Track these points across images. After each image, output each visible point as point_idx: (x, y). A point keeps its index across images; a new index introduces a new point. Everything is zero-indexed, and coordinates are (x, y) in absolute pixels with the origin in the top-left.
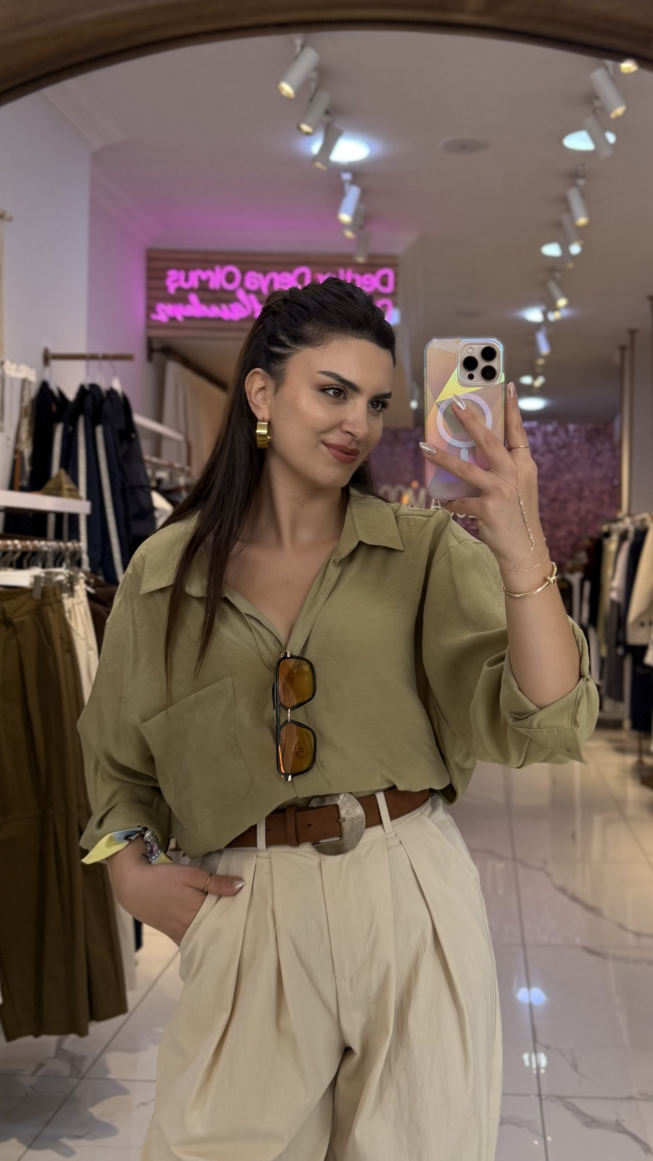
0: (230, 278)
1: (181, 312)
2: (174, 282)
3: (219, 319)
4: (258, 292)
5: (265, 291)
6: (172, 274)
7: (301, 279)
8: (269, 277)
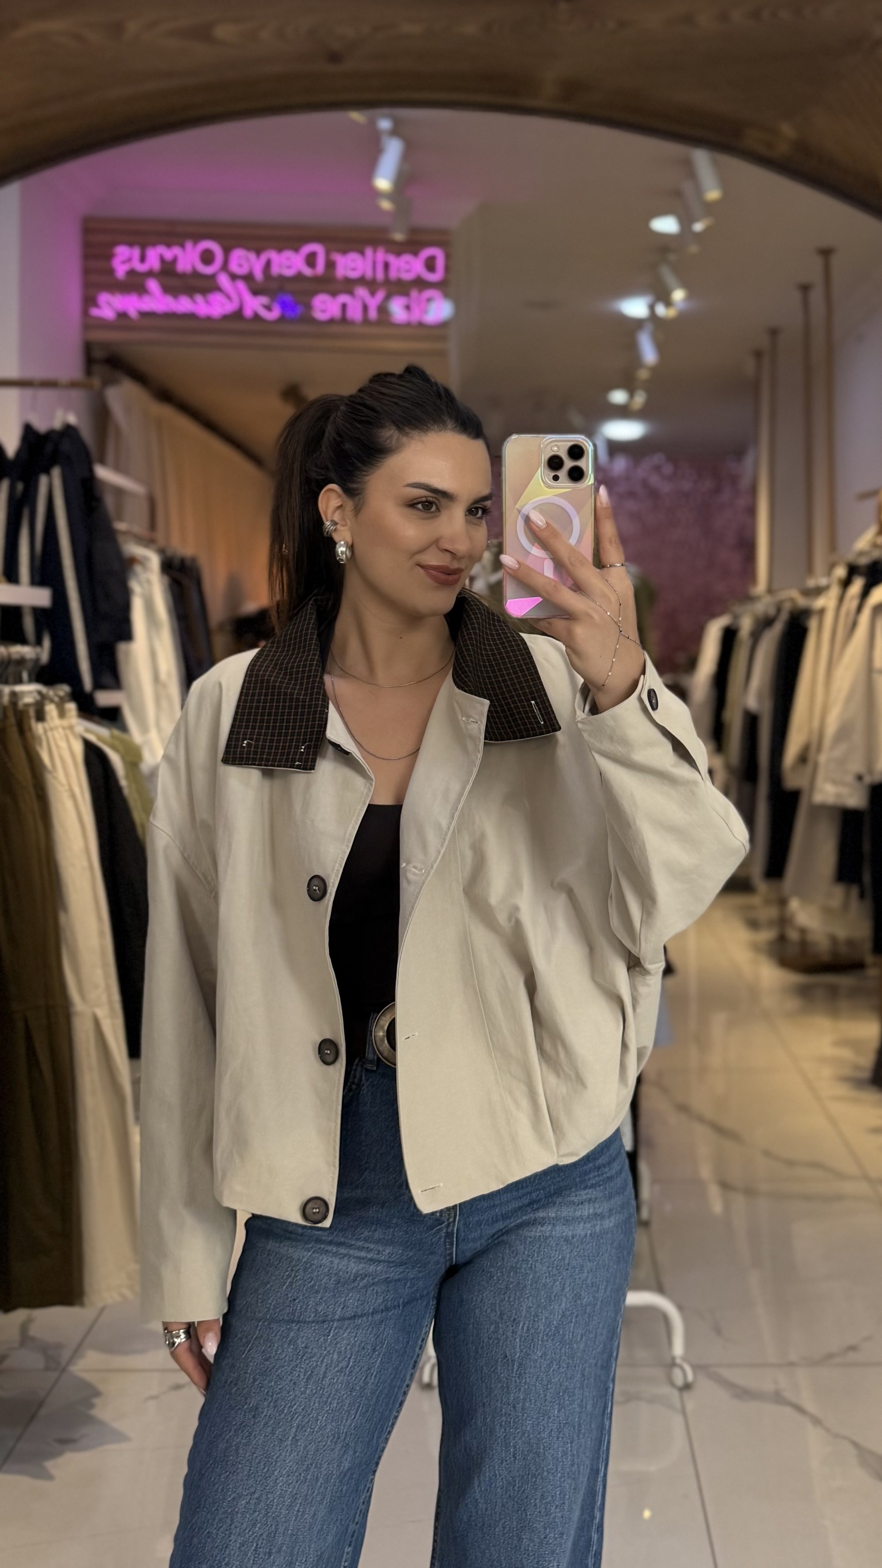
0: (207, 257)
1: (133, 305)
2: (124, 262)
3: (192, 316)
4: (248, 278)
5: (259, 275)
6: (122, 251)
7: (311, 260)
8: (264, 257)
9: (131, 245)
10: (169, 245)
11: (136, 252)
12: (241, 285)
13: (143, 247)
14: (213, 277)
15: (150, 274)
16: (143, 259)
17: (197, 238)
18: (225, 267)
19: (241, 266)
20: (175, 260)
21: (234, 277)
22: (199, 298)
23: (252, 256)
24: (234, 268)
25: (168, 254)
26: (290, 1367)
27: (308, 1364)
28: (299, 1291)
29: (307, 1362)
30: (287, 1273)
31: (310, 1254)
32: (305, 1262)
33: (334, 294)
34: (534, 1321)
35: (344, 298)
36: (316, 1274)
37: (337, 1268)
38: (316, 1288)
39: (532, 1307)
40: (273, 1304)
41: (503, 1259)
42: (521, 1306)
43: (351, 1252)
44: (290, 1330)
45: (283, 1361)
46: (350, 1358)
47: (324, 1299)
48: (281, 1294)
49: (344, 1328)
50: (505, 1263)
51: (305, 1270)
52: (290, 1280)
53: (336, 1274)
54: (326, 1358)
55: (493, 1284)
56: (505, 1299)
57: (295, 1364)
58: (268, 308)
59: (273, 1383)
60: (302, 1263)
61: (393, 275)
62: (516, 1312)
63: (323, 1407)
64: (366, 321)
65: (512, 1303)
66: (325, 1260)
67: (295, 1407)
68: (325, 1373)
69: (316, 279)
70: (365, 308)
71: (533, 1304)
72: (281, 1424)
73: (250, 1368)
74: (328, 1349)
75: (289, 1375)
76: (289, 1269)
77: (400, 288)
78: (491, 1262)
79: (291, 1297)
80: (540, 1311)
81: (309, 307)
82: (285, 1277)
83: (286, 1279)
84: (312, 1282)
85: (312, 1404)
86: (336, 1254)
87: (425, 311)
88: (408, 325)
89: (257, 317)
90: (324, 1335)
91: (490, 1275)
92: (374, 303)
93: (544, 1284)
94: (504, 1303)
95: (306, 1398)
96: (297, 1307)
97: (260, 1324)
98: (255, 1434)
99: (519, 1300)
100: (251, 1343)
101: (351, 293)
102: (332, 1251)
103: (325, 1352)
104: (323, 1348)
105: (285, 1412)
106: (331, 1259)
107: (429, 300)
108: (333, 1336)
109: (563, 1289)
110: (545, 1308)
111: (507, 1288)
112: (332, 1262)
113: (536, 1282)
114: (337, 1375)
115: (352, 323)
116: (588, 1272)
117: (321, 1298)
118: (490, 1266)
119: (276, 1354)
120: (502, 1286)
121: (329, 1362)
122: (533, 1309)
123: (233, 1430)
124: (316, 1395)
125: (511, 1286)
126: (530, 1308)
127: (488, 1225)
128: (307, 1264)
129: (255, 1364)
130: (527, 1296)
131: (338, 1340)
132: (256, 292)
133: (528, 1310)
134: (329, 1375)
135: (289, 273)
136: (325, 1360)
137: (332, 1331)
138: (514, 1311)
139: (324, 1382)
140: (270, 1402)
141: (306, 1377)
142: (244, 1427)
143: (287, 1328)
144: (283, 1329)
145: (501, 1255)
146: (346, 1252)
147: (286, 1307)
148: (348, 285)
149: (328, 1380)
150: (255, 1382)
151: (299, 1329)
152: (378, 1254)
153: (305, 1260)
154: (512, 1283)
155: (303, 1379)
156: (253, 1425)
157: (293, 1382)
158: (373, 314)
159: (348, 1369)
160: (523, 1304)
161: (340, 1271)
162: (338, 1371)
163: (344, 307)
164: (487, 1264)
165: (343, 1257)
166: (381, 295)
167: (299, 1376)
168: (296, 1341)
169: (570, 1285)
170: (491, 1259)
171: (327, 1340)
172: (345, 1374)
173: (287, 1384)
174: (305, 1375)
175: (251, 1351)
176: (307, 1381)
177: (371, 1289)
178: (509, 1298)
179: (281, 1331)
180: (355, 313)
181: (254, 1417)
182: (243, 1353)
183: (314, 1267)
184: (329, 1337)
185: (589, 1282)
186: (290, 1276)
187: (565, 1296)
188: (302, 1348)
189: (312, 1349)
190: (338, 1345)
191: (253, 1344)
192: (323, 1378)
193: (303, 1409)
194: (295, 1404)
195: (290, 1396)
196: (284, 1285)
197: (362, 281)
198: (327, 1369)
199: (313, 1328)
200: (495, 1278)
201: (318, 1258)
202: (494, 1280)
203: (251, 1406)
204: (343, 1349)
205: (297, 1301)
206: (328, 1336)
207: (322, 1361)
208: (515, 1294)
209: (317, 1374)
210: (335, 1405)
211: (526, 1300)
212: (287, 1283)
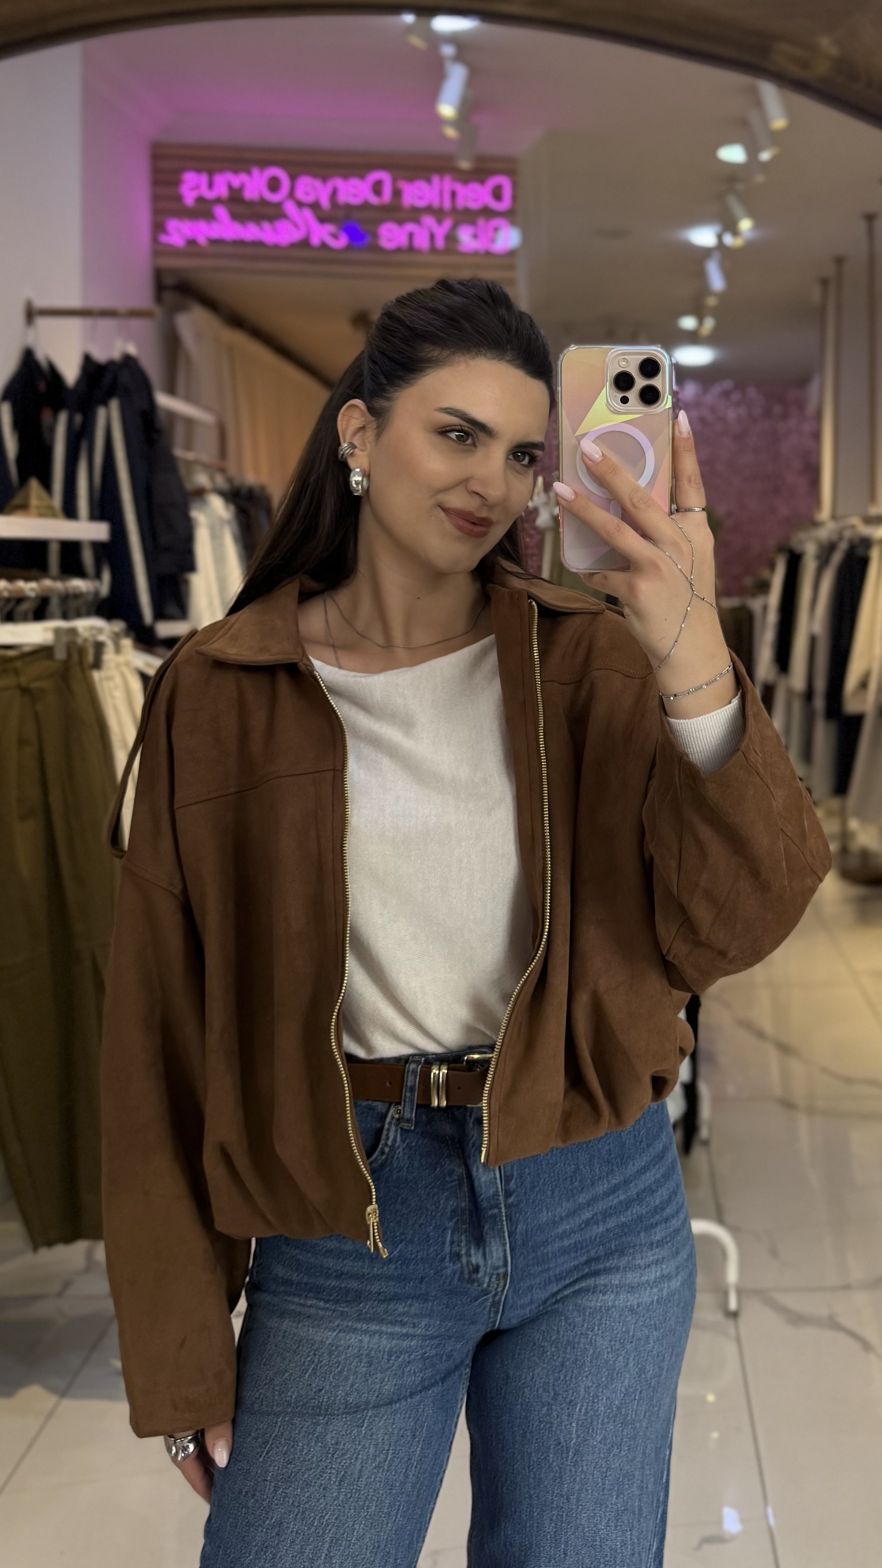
0: (274, 185)
1: (203, 232)
2: (192, 189)
3: (259, 244)
4: (315, 206)
5: (325, 204)
6: (189, 177)
7: (377, 188)
8: (331, 184)
9: (199, 171)
10: (236, 172)
11: (204, 178)
12: (308, 213)
13: (211, 173)
14: (279, 205)
15: (218, 201)
16: (211, 185)
17: (263, 164)
18: (292, 194)
19: (307, 194)
20: (242, 188)
21: (300, 205)
22: (266, 225)
23: (318, 183)
24: (300, 195)
25: (236, 181)
26: (319, 1470)
27: (340, 1463)
28: (325, 1379)
29: (338, 1461)
30: (309, 1358)
31: (335, 1334)
32: (330, 1344)
33: (401, 222)
34: (593, 1402)
35: (411, 227)
36: (343, 1357)
37: (368, 1347)
38: (345, 1373)
39: (591, 1387)
40: (294, 1397)
41: (558, 1332)
42: (579, 1386)
43: (384, 1328)
44: (316, 1424)
45: (311, 1461)
46: (388, 1450)
47: (355, 1387)
48: (304, 1384)
49: (380, 1415)
50: (561, 1336)
51: (330, 1353)
52: (313, 1366)
53: (367, 1355)
54: (361, 1453)
55: (546, 1361)
56: (560, 1378)
57: (325, 1464)
58: (335, 236)
59: (299, 1490)
60: (326, 1346)
61: (461, 204)
62: (573, 1393)
63: (360, 1512)
64: (433, 250)
65: (569, 1382)
66: (353, 1339)
67: (327, 1517)
68: (361, 1471)
69: (383, 208)
70: (432, 237)
71: (593, 1383)
72: (312, 1539)
73: (271, 1474)
74: (362, 1443)
75: (318, 1478)
76: (311, 1354)
77: (468, 216)
78: (543, 1335)
79: (315, 1388)
80: (600, 1390)
81: (376, 236)
82: (307, 1363)
83: (309, 1365)
84: (340, 1367)
85: (347, 1511)
86: (365, 1332)
87: (493, 240)
88: (476, 253)
89: (324, 246)
90: (358, 1427)
91: (543, 1350)
92: (441, 232)
93: (606, 1360)
94: (559, 1382)
95: (339, 1505)
96: (323, 1399)
97: (279, 1420)
98: (281, 1556)
99: (576, 1379)
100: (270, 1442)
101: (418, 222)
102: (361, 1328)
103: (360, 1447)
104: (357, 1443)
105: (315, 1525)
106: (360, 1338)
107: (496, 229)
108: (368, 1426)
109: (626, 1366)
110: (606, 1387)
111: (562, 1365)
112: (361, 1341)
113: (597, 1358)
114: (375, 1473)
115: (419, 251)
116: (654, 1342)
117: (352, 1386)
118: (542, 1340)
119: (301, 1455)
120: (557, 1363)
121: (365, 1457)
122: (592, 1389)
123: (253, 1551)
124: (351, 1500)
125: (567, 1363)
126: (589, 1388)
127: (540, 1288)
128: (332, 1346)
129: (276, 1468)
130: (585, 1374)
131: (373, 1430)
132: (322, 220)
133: (587, 1389)
134: (366, 1473)
135: (355, 201)
136: (360, 1456)
137: (366, 1421)
138: (571, 1392)
139: (360, 1483)
140: (297, 1515)
141: (338, 1479)
142: (266, 1548)
143: (312, 1423)
144: (308, 1424)
145: (555, 1328)
146: (377, 1328)
147: (311, 1399)
148: (415, 215)
149: (364, 1480)
150: (277, 1491)
151: (327, 1423)
152: (414, 1327)
153: (330, 1340)
154: (569, 1359)
155: (335, 1482)
156: (278, 1544)
157: (323, 1487)
158: (440, 243)
159: (386, 1463)
160: (581, 1383)
161: (371, 1351)
162: (375, 1468)
163: (411, 236)
164: (539, 1338)
165: (374, 1334)
166: (448, 223)
167: (330, 1479)
168: (324, 1436)
169: (634, 1359)
170: (544, 1332)
171: (361, 1431)
172: (383, 1470)
173: (316, 1490)
174: (337, 1477)
175: (270, 1454)
176: (340, 1485)
177: (408, 1369)
178: (565, 1376)
179: (306, 1426)
180: (422, 242)
181: (278, 1534)
182: (261, 1456)
183: (341, 1349)
184: (364, 1428)
185: (655, 1352)
186: (313, 1362)
187: (629, 1372)
188: (332, 1444)
189: (344, 1444)
190: (374, 1437)
191: (272, 1445)
192: (359, 1478)
193: (336, 1519)
194: (326, 1514)
195: (321, 1504)
196: (306, 1373)
197: (429, 210)
198: (362, 1467)
199: (344, 1420)
200: (549, 1353)
201: (345, 1338)
202: (547, 1356)
203: (273, 1520)
204: (380, 1440)
205: (323, 1391)
206: (362, 1427)
207: (357, 1458)
208: (572, 1372)
209: (351, 1474)
210: (374, 1508)
211: (584, 1379)
212: (310, 1371)
